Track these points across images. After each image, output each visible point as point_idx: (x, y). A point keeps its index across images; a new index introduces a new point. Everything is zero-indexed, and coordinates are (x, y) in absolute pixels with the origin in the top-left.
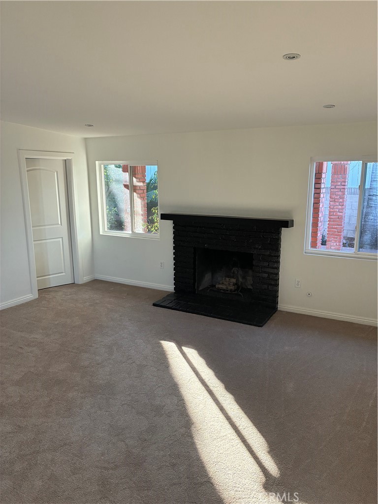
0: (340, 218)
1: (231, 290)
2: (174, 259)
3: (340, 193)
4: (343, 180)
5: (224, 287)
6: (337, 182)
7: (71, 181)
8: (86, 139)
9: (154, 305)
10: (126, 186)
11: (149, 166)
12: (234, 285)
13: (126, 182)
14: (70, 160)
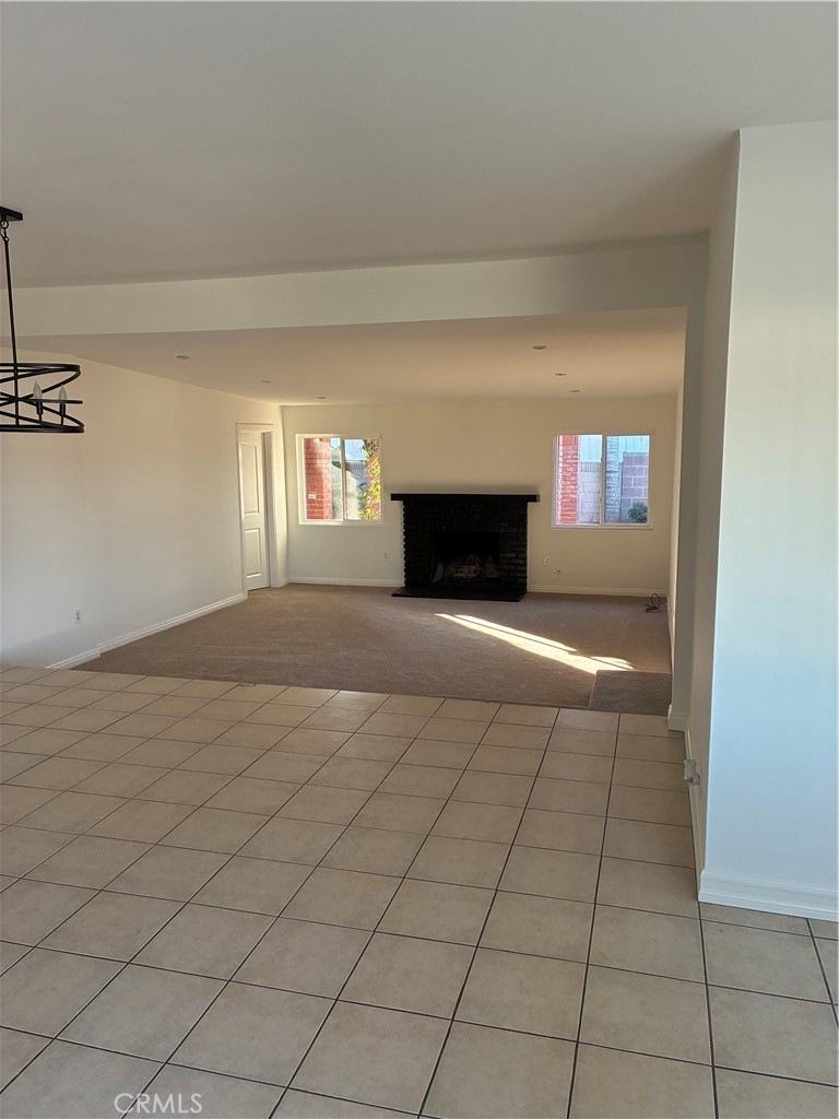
0: (574, 501)
1: (473, 579)
2: (405, 546)
3: (571, 469)
4: (573, 452)
5: (464, 575)
6: (568, 455)
7: (271, 461)
8: (282, 407)
9: (393, 595)
10: (336, 464)
11: (351, 441)
12: (475, 572)
13: (336, 457)
14: (270, 434)
